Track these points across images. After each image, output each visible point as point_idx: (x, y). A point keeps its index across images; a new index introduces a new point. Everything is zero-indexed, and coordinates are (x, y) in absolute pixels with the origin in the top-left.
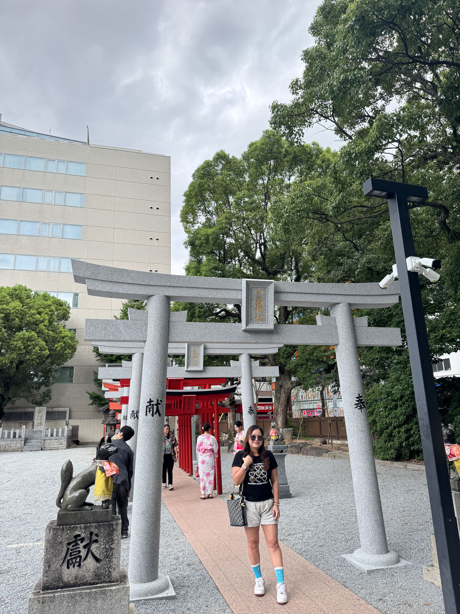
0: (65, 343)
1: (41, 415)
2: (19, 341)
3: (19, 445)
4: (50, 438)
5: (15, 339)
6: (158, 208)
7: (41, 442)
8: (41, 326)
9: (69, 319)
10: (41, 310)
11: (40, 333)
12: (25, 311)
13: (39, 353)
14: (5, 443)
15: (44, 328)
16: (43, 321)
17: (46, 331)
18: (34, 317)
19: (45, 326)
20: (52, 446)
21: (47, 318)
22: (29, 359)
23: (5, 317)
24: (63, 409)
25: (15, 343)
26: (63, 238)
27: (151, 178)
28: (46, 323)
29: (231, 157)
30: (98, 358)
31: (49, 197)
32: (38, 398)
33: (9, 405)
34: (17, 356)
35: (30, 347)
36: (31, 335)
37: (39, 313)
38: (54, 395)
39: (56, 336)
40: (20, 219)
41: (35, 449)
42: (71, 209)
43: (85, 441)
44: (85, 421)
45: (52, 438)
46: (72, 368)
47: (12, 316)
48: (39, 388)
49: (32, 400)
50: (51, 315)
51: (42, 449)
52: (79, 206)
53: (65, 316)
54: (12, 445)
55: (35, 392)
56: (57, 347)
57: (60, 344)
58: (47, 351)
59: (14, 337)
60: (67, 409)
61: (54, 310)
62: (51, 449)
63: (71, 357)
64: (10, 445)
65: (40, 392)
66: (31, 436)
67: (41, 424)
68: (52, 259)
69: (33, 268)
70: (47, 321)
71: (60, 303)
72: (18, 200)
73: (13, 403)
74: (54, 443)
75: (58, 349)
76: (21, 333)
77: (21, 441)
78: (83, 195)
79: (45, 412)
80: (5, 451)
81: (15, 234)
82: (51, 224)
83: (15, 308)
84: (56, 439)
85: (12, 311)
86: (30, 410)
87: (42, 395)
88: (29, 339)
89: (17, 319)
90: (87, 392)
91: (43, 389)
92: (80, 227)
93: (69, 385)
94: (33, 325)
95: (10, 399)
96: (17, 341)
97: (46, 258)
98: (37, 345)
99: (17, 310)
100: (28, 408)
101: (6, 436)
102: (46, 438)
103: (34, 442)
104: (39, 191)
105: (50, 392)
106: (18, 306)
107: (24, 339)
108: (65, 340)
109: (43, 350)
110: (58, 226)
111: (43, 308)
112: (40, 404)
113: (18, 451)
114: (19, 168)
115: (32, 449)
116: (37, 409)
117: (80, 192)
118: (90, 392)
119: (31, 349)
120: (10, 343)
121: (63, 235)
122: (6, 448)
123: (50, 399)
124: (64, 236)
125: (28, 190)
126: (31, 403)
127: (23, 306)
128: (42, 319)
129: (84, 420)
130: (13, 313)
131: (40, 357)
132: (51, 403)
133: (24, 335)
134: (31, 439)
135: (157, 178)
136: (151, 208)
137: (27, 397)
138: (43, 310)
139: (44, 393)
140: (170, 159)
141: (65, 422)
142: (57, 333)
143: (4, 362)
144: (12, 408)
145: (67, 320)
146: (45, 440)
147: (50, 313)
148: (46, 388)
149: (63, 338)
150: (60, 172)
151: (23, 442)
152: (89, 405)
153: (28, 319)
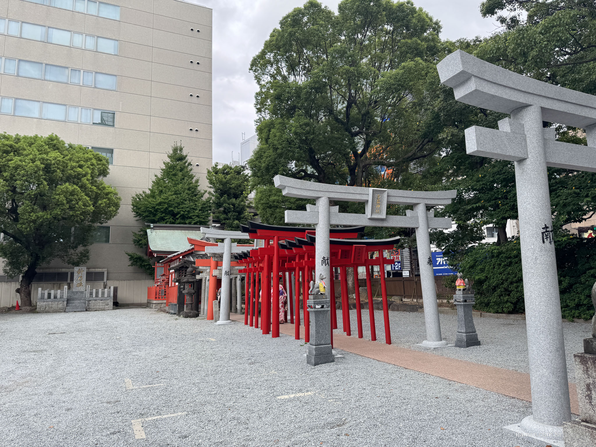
0: (109, 199)
1: (80, 275)
2: (61, 195)
3: (60, 306)
4: (95, 299)
5: (57, 192)
6: (198, 63)
7: (85, 303)
8: (84, 180)
9: (107, 176)
10: (82, 163)
11: (83, 187)
12: (66, 163)
13: (84, 209)
14: (45, 303)
15: (87, 182)
16: (85, 175)
17: (89, 186)
18: (76, 170)
19: (88, 180)
20: (98, 307)
21: (90, 172)
22: (73, 215)
23: (45, 168)
24: (101, 270)
25: (57, 197)
26: (95, 87)
27: (192, 30)
28: (89, 177)
29: (323, 7)
30: (137, 218)
31: (78, 41)
32: (75, 258)
33: (44, 265)
34: (60, 211)
35: (73, 202)
36: (73, 188)
37: (81, 166)
38: (92, 255)
39: (99, 192)
40: (45, 62)
41: (79, 310)
42: (104, 56)
43: (127, 303)
44: (125, 283)
45: (97, 298)
46: (108, 228)
47: (53, 168)
48: (76, 247)
49: (68, 260)
50: (93, 169)
51: (86, 310)
52: (113, 54)
53: (104, 173)
54: (53, 306)
55: (72, 251)
56: (101, 204)
57: (105, 200)
58: (92, 206)
59: (55, 190)
60: (105, 270)
61: (96, 164)
62: (96, 310)
63: (114, 216)
64: (51, 306)
65: (77, 251)
66: (71, 296)
67: (81, 284)
68: (83, 110)
69: (62, 118)
70: (89, 175)
71: (98, 157)
72: (43, 40)
73: (48, 262)
74: (100, 304)
75: (102, 205)
76: (63, 186)
77: (63, 301)
78: (117, 42)
79: (85, 273)
80: (46, 312)
81: (40, 77)
82: (82, 71)
83: (56, 159)
84: (102, 300)
85: (53, 162)
86: (64, 270)
87: (79, 255)
88: (72, 193)
89: (58, 171)
90: (127, 254)
91: (80, 248)
92: (114, 77)
93: (105, 246)
94: (75, 179)
95: (44, 258)
96: (59, 194)
97: (77, 109)
98: (80, 199)
99: (58, 160)
100: (62, 268)
101: (46, 296)
102: (91, 299)
103: (77, 302)
104: (66, 32)
105: (88, 253)
106: (58, 156)
107: (66, 192)
108: (109, 196)
109: (87, 206)
110: (89, 74)
111: (84, 161)
112: (77, 264)
113: (61, 312)
114: (42, 3)
115: (75, 310)
116: (76, 269)
117: (114, 38)
118: (130, 253)
119: (75, 205)
120: (52, 197)
121: (95, 84)
122: (47, 309)
123: (88, 259)
124: (96, 86)
125: (54, 30)
126: (67, 264)
127: (64, 158)
128: (84, 172)
129: (123, 282)
130: (54, 164)
131: (84, 213)
132: (90, 263)
133: (67, 188)
134: (73, 300)
135: (198, 31)
136: (191, 62)
137: (61, 257)
138: (85, 163)
139: (81, 253)
140: (212, 12)
141: (102, 284)
142: (100, 189)
143: (45, 217)
144: (46, 268)
145: (105, 176)
146: (90, 301)
147: (92, 167)
148: (83, 248)
149: (107, 194)
150: (90, 13)
151: (65, 303)
152: (129, 266)
153: (69, 172)
